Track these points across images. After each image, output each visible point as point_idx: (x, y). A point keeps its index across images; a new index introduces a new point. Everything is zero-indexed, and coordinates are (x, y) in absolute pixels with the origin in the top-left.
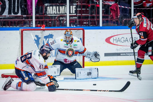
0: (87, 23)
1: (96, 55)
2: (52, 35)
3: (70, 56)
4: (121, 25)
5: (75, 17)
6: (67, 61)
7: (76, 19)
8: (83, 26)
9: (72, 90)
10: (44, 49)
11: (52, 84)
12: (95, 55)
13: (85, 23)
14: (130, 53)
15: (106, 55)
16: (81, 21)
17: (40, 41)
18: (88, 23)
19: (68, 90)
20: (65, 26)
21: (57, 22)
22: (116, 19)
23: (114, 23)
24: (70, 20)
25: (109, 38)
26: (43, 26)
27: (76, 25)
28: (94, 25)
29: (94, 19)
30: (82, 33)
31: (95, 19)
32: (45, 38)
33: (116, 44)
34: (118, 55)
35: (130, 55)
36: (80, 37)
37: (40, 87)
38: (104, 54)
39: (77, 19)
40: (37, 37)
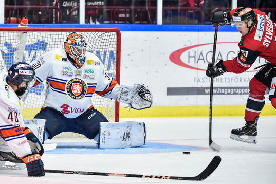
0: (128, 16)
1: (142, 92)
2: (43, 42)
3: (76, 97)
4: (206, 22)
5: (100, 2)
6: (69, 109)
7: (102, 5)
8: (116, 22)
9: (83, 173)
10: (20, 75)
11: (36, 158)
12: (140, 93)
13: (123, 16)
14: (228, 88)
15: (171, 91)
16: (113, 11)
17: (14, 56)
18: (130, 16)
19: (73, 173)
20: (76, 21)
21: (56, 14)
22: (197, 8)
23: (191, 16)
24: (87, 9)
25: (178, 51)
26: (23, 22)
27: (102, 21)
28: (143, 20)
29: (145, 5)
30: (115, 40)
31: (147, 8)
32: (28, 50)
33: (195, 66)
34: (198, 94)
35: (228, 94)
36: (110, 50)
37: (13, 164)
38: (166, 89)
39: (104, 7)
40: (8, 48)
